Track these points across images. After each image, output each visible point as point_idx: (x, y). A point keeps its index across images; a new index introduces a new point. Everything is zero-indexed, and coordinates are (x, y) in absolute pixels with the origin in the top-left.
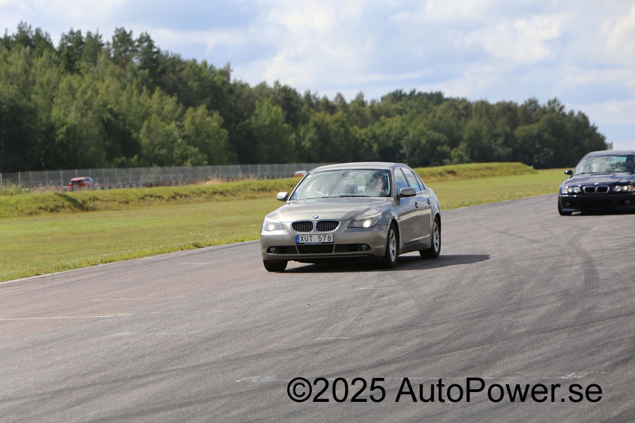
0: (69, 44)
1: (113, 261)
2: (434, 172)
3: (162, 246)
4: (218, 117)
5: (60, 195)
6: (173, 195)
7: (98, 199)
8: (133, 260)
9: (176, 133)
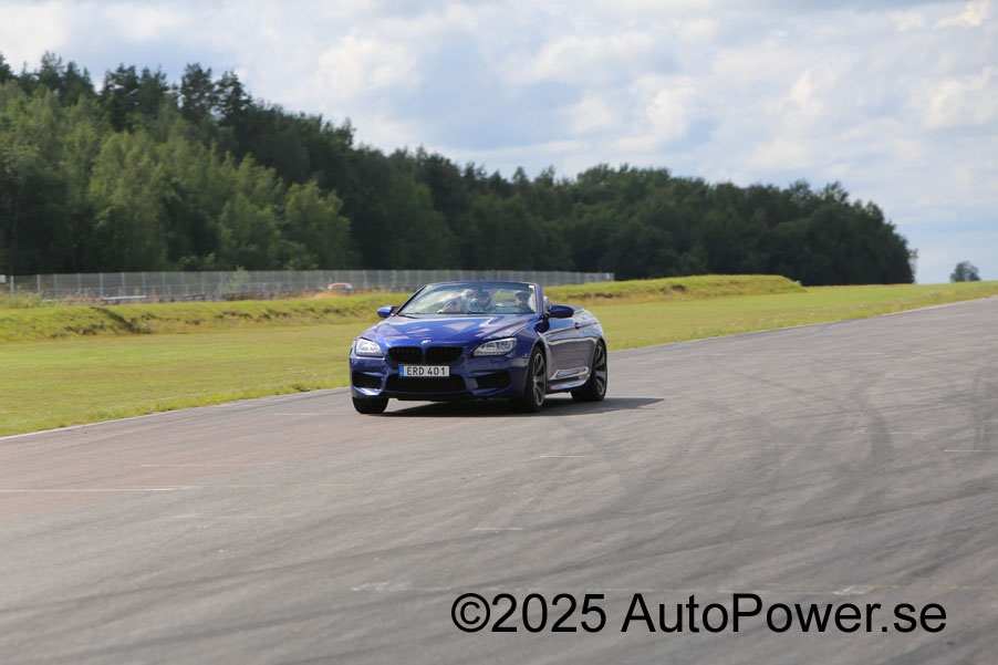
0: (117, 87)
1: (174, 409)
2: (653, 287)
3: (246, 388)
4: (335, 198)
5: (98, 310)
6: (266, 313)
7: (154, 317)
8: (204, 408)
9: (272, 223)
